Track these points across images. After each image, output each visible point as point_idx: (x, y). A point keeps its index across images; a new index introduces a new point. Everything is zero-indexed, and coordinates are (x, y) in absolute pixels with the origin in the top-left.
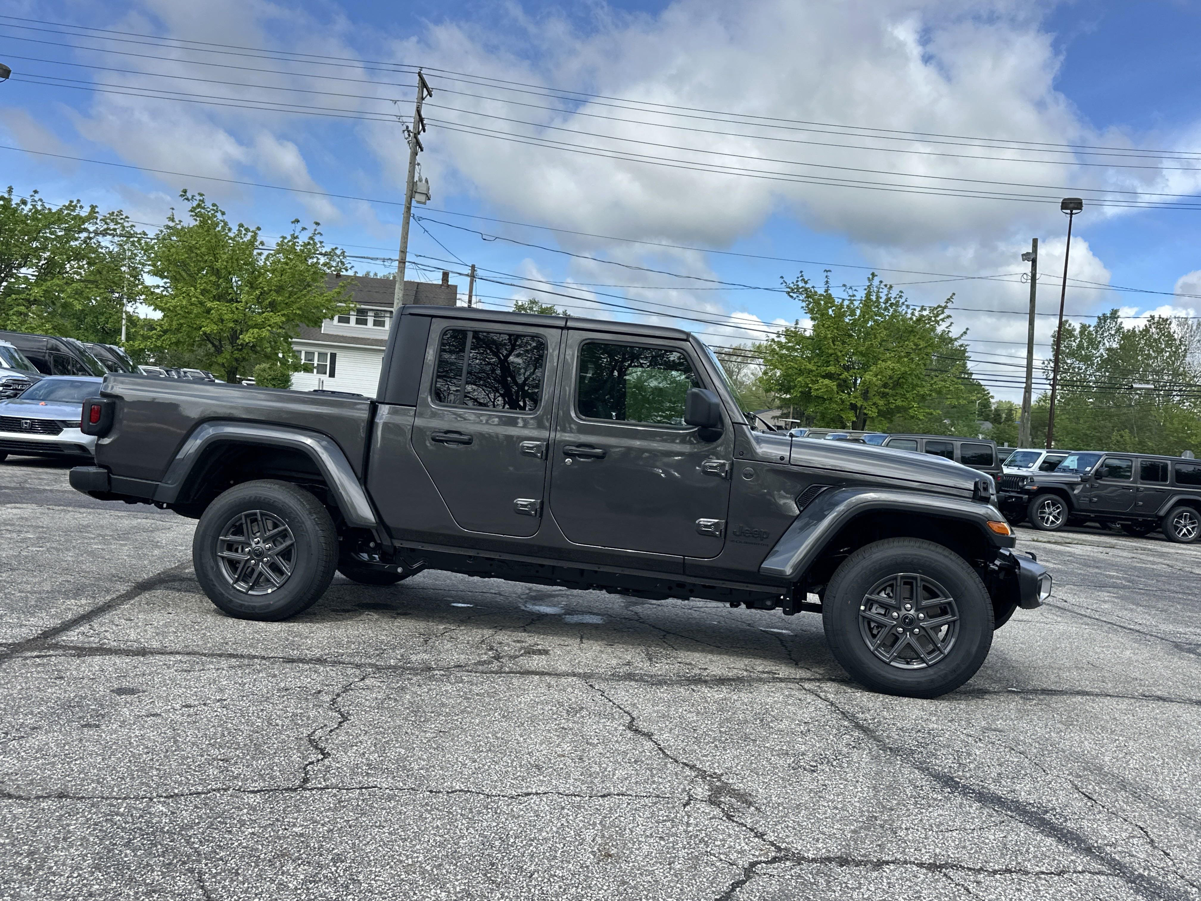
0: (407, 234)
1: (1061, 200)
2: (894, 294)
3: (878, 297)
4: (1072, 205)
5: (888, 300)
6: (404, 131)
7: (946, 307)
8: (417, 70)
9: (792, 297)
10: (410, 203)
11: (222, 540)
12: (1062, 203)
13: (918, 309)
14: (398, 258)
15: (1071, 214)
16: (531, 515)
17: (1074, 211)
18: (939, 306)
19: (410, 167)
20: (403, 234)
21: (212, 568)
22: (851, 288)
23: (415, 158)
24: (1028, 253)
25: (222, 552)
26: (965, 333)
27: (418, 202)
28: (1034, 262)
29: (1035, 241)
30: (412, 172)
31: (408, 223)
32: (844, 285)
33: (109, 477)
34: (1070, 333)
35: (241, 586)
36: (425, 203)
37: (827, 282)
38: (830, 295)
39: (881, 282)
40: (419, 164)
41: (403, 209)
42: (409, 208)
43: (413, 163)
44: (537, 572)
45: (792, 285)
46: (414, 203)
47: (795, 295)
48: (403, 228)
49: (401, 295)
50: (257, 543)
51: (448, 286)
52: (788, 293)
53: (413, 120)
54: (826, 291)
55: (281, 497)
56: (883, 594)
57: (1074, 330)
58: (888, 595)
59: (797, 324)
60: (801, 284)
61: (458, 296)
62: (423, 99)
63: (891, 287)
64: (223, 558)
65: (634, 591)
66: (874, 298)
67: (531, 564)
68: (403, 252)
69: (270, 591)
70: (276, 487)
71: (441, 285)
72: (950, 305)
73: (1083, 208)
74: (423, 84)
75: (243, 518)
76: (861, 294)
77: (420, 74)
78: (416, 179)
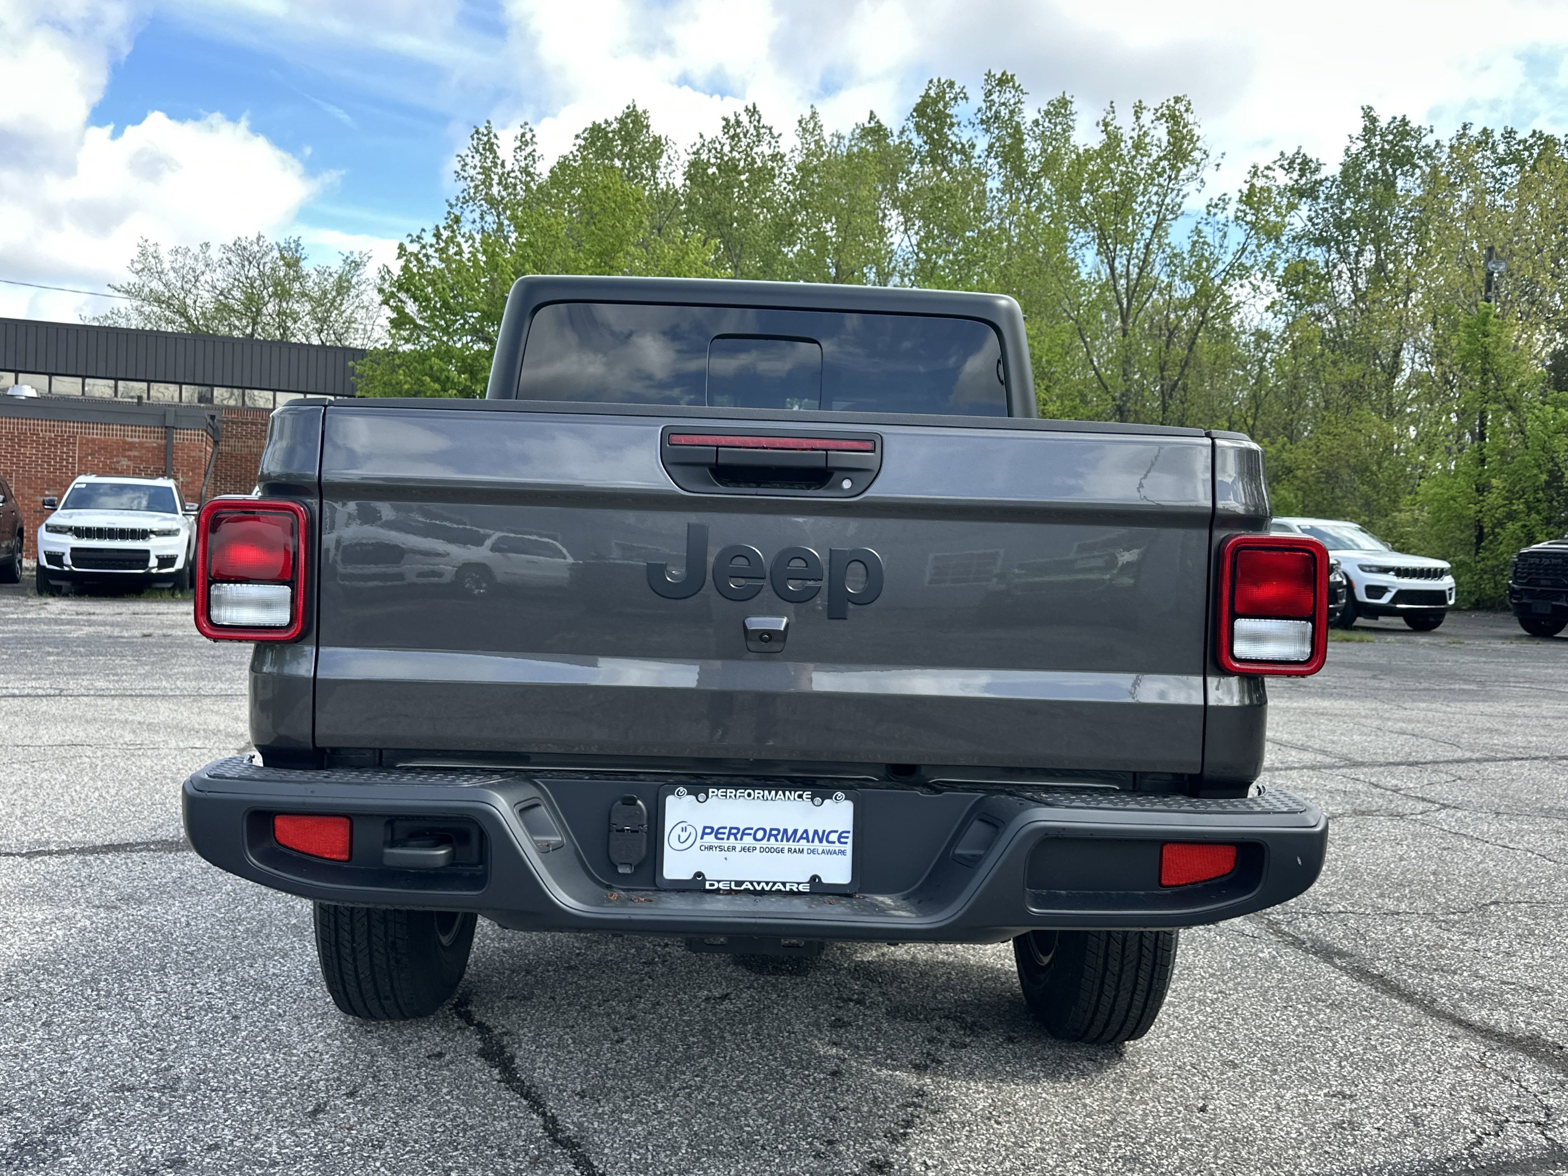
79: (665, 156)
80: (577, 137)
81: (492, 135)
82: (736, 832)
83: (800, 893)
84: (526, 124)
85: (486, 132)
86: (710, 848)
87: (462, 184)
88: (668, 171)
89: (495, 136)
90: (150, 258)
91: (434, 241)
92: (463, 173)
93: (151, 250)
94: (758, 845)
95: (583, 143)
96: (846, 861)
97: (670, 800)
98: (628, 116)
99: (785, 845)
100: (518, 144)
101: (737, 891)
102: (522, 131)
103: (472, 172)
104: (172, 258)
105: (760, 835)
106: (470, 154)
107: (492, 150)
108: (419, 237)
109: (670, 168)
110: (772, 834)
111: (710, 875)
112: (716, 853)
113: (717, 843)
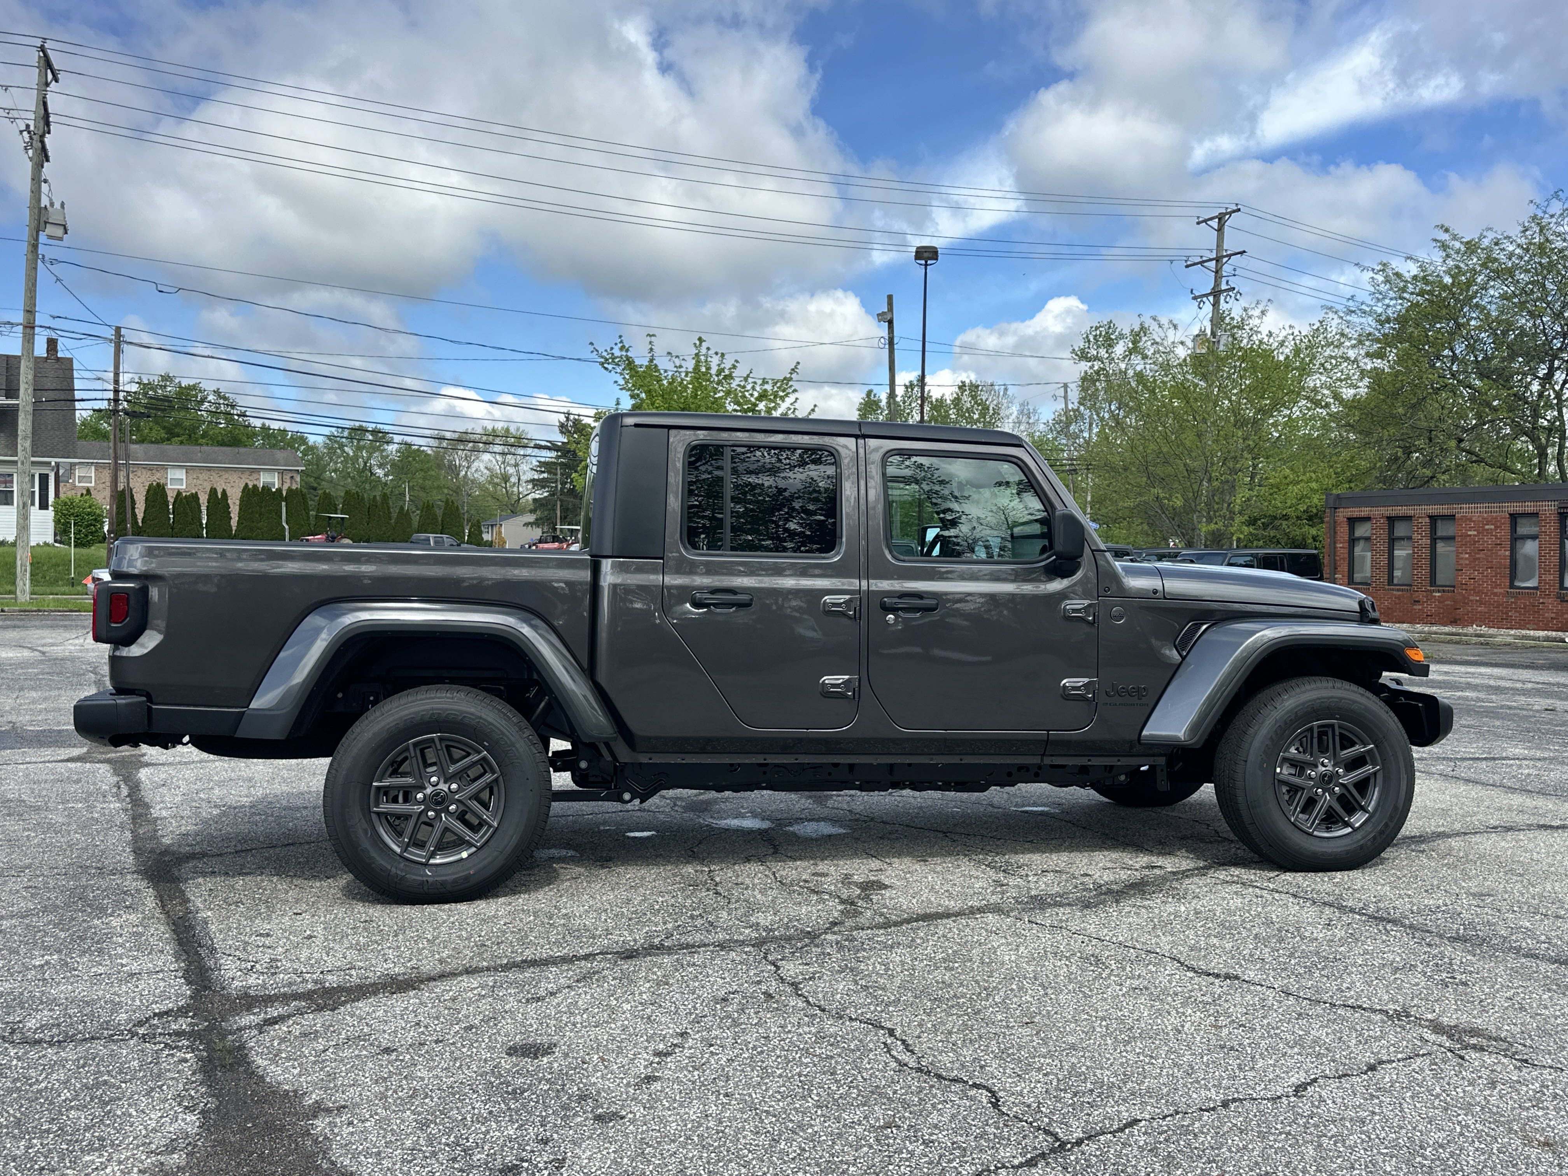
0: (34, 285)
1: (914, 249)
2: (728, 364)
3: (709, 368)
4: (926, 255)
5: (720, 372)
6: (21, 132)
7: (791, 379)
8: (39, 43)
9: (606, 369)
10: (37, 239)
11: (378, 788)
12: (917, 252)
13: (759, 382)
14: (21, 321)
15: (926, 265)
16: (847, 697)
17: (929, 262)
18: (785, 379)
19: (33, 185)
20: (27, 285)
21: (366, 832)
22: (677, 357)
23: (40, 172)
24: (884, 313)
25: (377, 806)
26: (813, 410)
27: (50, 237)
28: (891, 323)
29: (890, 298)
30: (36, 193)
31: (35, 269)
32: (669, 353)
33: (149, 708)
34: (877, 403)
35: (417, 855)
36: (61, 239)
37: (651, 349)
38: (656, 366)
39: (708, 349)
40: (45, 181)
41: (24, 247)
42: (35, 247)
43: (37, 180)
44: (830, 774)
45: (605, 354)
46: (42, 238)
47: (610, 367)
48: (28, 276)
49: (30, 377)
50: (435, 784)
51: (58, 359)
52: (602, 364)
53: (33, 117)
54: (651, 361)
55: (473, 710)
56: (1293, 750)
57: (880, 401)
58: (1297, 749)
59: (618, 404)
60: (617, 352)
61: (76, 374)
62: (47, 84)
63: (723, 355)
64: (378, 814)
65: (957, 784)
66: (703, 369)
67: (820, 766)
68: (30, 312)
69: (464, 855)
70: (462, 695)
71: (47, 358)
72: (794, 376)
73: (940, 257)
74: (47, 63)
75: (411, 748)
76: (690, 365)
77: (42, 49)
78: (45, 201)
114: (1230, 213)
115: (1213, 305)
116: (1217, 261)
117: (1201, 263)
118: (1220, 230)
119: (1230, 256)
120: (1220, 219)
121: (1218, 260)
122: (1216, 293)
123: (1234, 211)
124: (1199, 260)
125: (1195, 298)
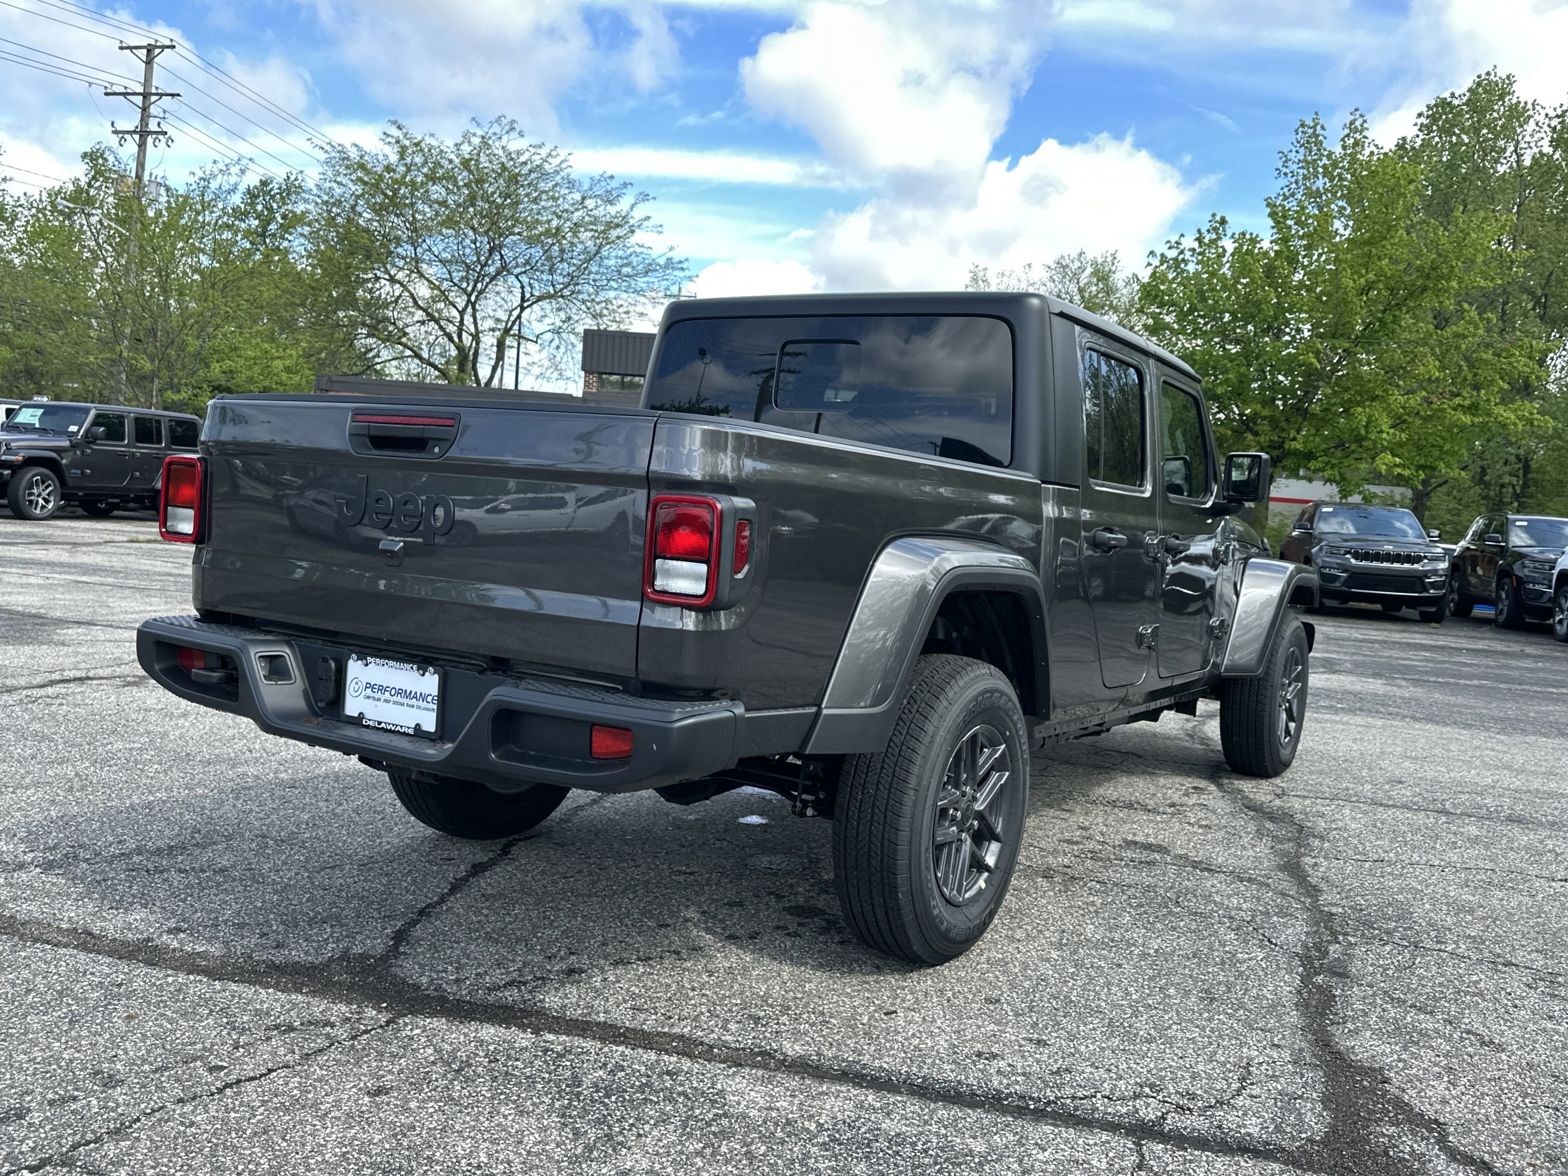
79: (1532, 122)
80: (1420, 115)
81: (1318, 127)
82: (382, 689)
83: (408, 735)
84: (1357, 110)
85: (1312, 124)
86: (368, 697)
87: (1283, 181)
88: (1535, 138)
89: (1323, 128)
90: (980, 282)
91: (1196, 245)
92: (1284, 170)
93: (981, 274)
94: (392, 699)
95: (1426, 122)
96: (433, 716)
97: (351, 662)
98: (1479, 84)
99: (405, 701)
100: (1347, 131)
101: (379, 729)
102: (1353, 117)
103: (1294, 167)
104: (999, 281)
105: (393, 692)
106: (1294, 149)
107: (1319, 144)
108: (1178, 243)
109: (1537, 136)
110: (400, 692)
111: (368, 716)
112: (371, 701)
113: (372, 694)
114: (164, 47)
115: (140, 146)
116: (144, 97)
117: (125, 94)
118: (149, 62)
119: (161, 95)
120: (148, 51)
121: (146, 95)
122: (143, 133)
123: (168, 47)
124: (122, 90)
125: (116, 132)
